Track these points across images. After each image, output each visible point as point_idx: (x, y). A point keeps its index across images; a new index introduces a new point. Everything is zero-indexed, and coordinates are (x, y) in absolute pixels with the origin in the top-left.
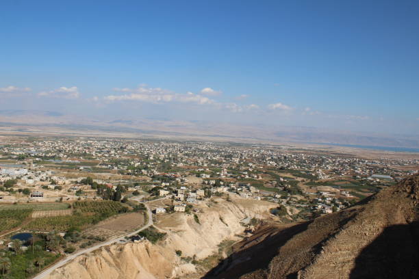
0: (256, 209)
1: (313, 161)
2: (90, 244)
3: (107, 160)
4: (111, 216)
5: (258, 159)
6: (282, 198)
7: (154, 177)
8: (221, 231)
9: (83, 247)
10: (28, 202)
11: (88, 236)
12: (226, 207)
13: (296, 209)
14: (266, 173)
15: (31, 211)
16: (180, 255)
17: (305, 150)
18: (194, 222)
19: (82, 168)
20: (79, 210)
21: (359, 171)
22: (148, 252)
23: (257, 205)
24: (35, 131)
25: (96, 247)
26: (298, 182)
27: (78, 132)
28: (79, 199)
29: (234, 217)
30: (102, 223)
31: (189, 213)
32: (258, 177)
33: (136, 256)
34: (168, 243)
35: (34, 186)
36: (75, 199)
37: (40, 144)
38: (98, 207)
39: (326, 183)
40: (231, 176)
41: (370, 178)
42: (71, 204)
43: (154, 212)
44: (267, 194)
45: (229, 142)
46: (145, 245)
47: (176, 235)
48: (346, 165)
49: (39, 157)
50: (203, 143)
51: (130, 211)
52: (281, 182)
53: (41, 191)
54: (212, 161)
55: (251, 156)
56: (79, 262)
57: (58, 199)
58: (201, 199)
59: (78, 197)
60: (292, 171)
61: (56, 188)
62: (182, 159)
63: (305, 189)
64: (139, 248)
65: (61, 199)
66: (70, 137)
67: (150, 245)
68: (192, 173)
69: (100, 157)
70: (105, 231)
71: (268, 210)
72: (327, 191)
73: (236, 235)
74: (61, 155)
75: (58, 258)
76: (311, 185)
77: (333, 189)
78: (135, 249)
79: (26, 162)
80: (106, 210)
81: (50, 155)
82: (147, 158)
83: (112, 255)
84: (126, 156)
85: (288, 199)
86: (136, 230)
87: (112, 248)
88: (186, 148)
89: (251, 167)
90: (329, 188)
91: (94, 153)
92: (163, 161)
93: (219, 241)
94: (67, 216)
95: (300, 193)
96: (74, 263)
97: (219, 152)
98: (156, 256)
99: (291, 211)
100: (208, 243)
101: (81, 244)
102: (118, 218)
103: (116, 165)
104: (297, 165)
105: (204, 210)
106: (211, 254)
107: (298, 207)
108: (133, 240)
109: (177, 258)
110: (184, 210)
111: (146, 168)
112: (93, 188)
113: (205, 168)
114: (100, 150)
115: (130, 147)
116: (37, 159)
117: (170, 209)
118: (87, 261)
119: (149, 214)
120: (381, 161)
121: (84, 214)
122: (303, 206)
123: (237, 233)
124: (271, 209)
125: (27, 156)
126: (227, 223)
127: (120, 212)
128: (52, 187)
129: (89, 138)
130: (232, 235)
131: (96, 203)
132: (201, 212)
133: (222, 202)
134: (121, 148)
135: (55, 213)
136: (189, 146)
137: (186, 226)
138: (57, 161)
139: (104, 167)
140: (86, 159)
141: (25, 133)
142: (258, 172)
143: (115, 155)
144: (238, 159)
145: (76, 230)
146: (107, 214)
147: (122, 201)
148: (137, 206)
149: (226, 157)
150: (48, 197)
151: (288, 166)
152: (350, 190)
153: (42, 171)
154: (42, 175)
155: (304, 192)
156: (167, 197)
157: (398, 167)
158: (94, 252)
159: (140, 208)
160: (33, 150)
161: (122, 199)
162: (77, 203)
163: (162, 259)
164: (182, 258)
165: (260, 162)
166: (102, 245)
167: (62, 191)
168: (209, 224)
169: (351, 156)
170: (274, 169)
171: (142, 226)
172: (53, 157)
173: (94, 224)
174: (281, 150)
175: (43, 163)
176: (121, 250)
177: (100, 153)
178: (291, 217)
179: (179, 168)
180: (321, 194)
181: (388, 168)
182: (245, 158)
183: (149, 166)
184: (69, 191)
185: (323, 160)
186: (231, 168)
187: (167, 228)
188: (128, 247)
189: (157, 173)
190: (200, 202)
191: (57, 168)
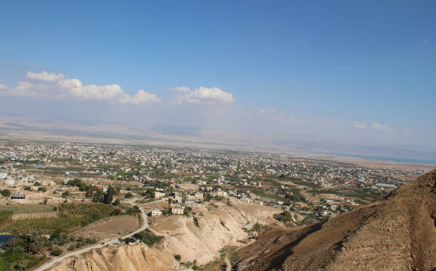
0: (259, 214)
1: (315, 169)
2: (78, 247)
3: (95, 166)
4: (101, 218)
5: (256, 167)
6: (284, 204)
7: (146, 183)
8: (223, 236)
9: (71, 249)
10: (8, 204)
11: (77, 239)
12: (227, 212)
13: (300, 216)
14: (266, 180)
15: (11, 213)
16: (179, 260)
17: (305, 159)
18: (193, 225)
19: (67, 173)
20: (65, 212)
21: (362, 180)
22: (144, 256)
23: (259, 210)
24: (15, 135)
25: (86, 250)
26: (300, 190)
27: (63, 137)
28: (66, 202)
29: (235, 223)
30: (92, 225)
31: (188, 216)
32: (258, 185)
33: (131, 260)
34: (165, 245)
35: (14, 187)
36: (61, 202)
37: (21, 148)
38: (87, 210)
39: (329, 191)
40: (229, 183)
41: (374, 187)
42: (57, 206)
43: (150, 215)
44: (269, 200)
45: (225, 150)
46: (141, 248)
47: (174, 239)
48: (349, 174)
49: (20, 161)
50: (197, 150)
51: (122, 214)
52: (283, 190)
53: (22, 193)
54: (208, 168)
55: (249, 164)
56: (67, 265)
57: (41, 201)
58: (200, 202)
59: (64, 200)
60: (293, 179)
61: (40, 190)
62: (176, 165)
63: (308, 197)
64: (134, 251)
65: (46, 202)
66: (54, 142)
67: (146, 248)
68: (187, 180)
69: (87, 163)
70: (96, 233)
71: (271, 216)
72: (331, 199)
73: (238, 241)
74: (45, 160)
75: (43, 260)
76: (314, 192)
77: (337, 197)
78: (129, 252)
79: (5, 166)
80: (96, 212)
81: (32, 159)
82: (138, 164)
83: (104, 258)
84: (116, 161)
85: (291, 205)
86: (130, 233)
87: (105, 251)
88: (180, 155)
89: (250, 174)
90: (333, 196)
91: (80, 159)
92: (155, 168)
93: (221, 247)
94: (53, 218)
95: (303, 200)
96: (61, 266)
97: (215, 159)
98: (153, 261)
99: (296, 217)
100: (209, 248)
101: (68, 247)
102: (110, 220)
103: (105, 171)
104: (298, 174)
105: (204, 213)
106: (213, 260)
107: (302, 214)
108: (127, 243)
109: (176, 263)
110: (182, 213)
111: (137, 174)
112: (81, 190)
113: (201, 175)
114: (88, 156)
115: (119, 153)
116: (18, 164)
117: (167, 212)
118: (76, 264)
119: (144, 216)
120: (384, 170)
121: (71, 216)
122: (307, 213)
123: (239, 239)
124: (275, 215)
125: (7, 161)
126: (229, 228)
127: (111, 215)
128: (36, 188)
129: (75, 144)
130: (234, 240)
131: (85, 206)
132: (201, 214)
133: (223, 206)
134: (110, 153)
135: (38, 216)
136: (182, 152)
137: (185, 229)
138: (40, 166)
139: (92, 172)
140: (71, 164)
141: (5, 137)
142: (258, 179)
143: (104, 160)
144: (236, 167)
145: (64, 231)
146: (98, 216)
147: (114, 204)
148: (130, 209)
149: (222, 164)
150: (30, 199)
151: (289, 174)
152: (355, 199)
153: (24, 176)
154: (23, 179)
155: (307, 200)
156: (164, 200)
157: (402, 177)
158: (84, 254)
159: (135, 211)
160: (13, 154)
161: (113, 201)
162: (63, 206)
163: (160, 264)
164: (182, 264)
165: (259, 170)
166: (93, 248)
167: (46, 193)
168: (209, 229)
169: (353, 165)
170: (274, 176)
171: (136, 229)
172: (36, 162)
173: (84, 226)
174: (280, 159)
175: (24, 168)
176: (114, 253)
177: (87, 159)
178: (296, 223)
179: (173, 174)
180: (325, 202)
181: (391, 178)
182: (243, 166)
183: (141, 172)
184: (54, 193)
185: (325, 169)
186: (229, 176)
187: (164, 231)
188: (121, 250)
189: (149, 179)
190: (199, 205)
191: (40, 173)
